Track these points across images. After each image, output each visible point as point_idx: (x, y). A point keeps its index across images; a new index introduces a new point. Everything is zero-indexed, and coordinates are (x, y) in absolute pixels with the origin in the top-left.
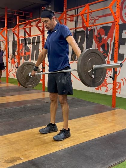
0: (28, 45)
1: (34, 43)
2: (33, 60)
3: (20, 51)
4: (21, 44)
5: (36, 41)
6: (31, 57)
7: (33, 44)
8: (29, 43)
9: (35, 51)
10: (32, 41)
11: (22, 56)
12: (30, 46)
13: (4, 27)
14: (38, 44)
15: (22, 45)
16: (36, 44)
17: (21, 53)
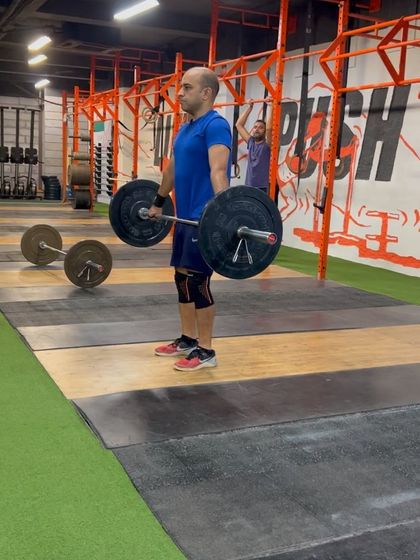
0: (349, 121)
1: (376, 110)
2: (367, 178)
3: (308, 142)
4: (316, 116)
5: (388, 104)
6: (355, 166)
7: (374, 116)
8: (355, 113)
9: (379, 144)
10: (366, 105)
11: (315, 159)
12: (357, 125)
13: (275, 48)
14: (397, 114)
15: (319, 120)
16: (385, 116)
17: (313, 149)
